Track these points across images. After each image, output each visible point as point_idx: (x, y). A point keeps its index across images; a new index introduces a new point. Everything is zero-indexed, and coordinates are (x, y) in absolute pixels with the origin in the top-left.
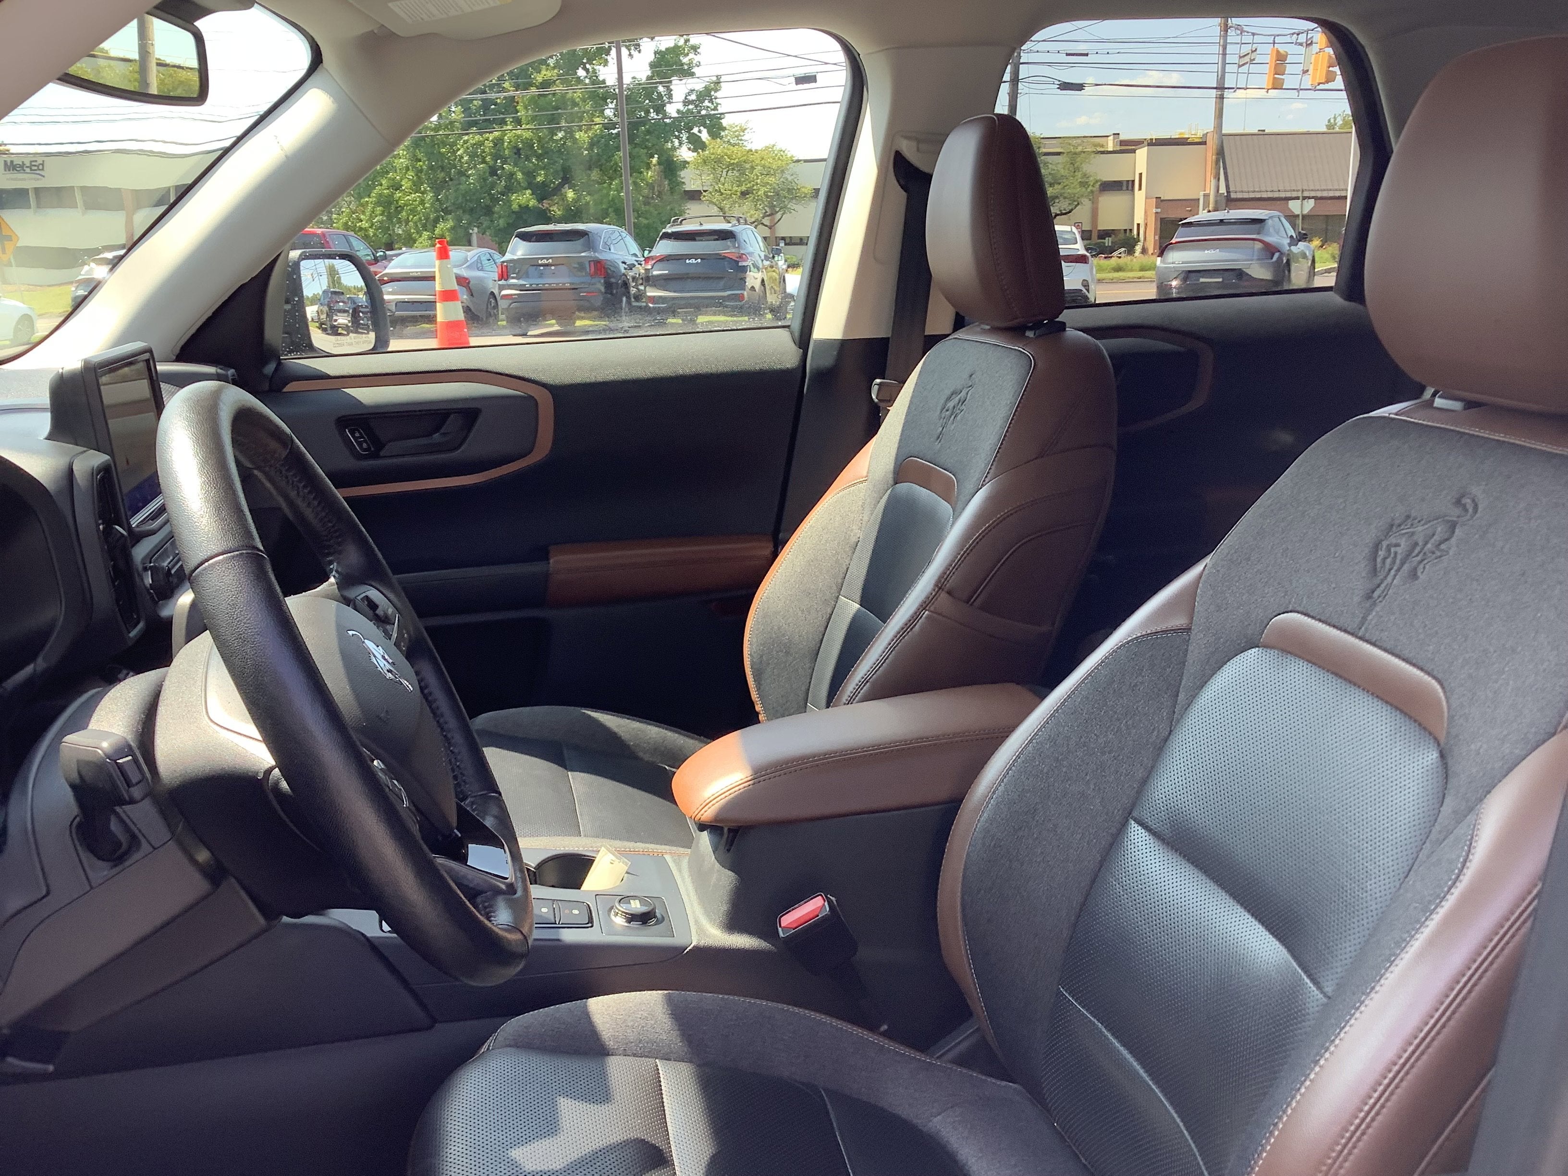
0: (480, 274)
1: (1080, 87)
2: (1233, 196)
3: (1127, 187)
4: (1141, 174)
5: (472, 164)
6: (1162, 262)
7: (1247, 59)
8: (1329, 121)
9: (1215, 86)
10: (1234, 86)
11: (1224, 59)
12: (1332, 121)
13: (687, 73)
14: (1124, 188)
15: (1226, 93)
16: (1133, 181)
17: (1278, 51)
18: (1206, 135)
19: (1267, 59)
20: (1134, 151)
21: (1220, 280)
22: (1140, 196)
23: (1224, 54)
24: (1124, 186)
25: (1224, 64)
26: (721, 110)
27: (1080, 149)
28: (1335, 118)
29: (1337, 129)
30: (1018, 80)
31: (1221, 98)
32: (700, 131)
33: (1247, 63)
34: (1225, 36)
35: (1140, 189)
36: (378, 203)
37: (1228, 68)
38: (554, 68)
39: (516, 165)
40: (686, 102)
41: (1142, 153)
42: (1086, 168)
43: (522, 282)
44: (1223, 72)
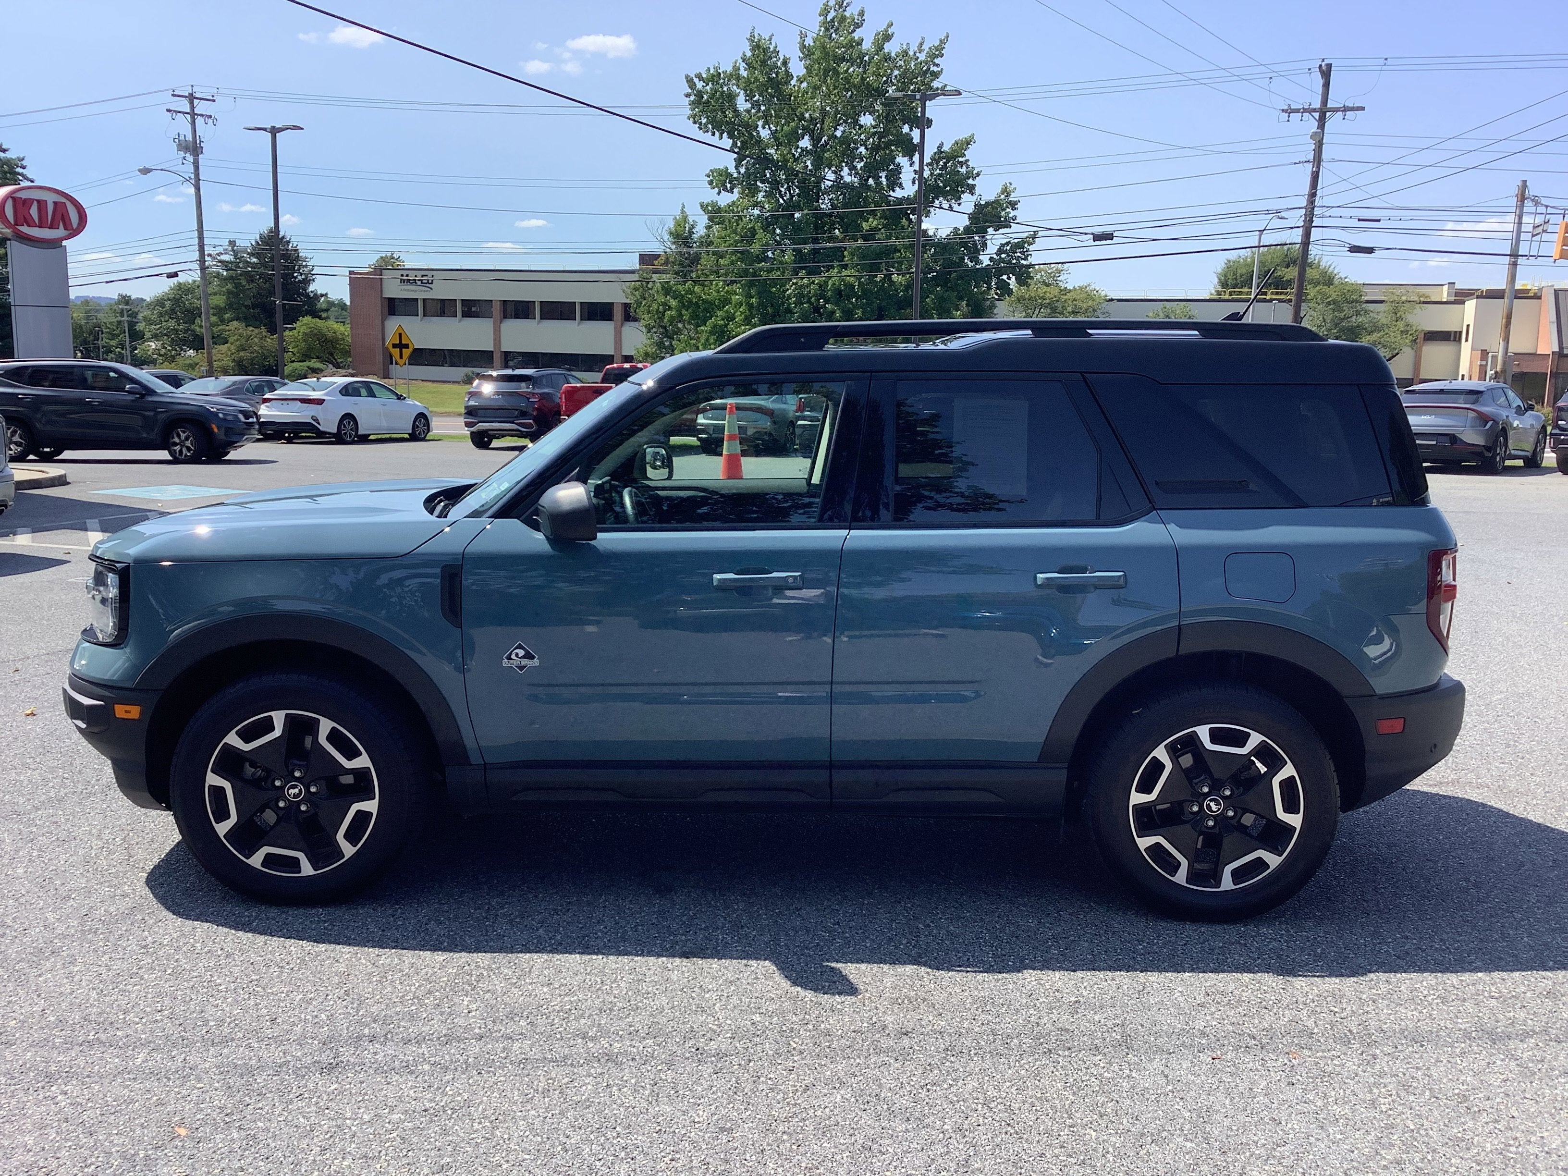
0: (783, 406)
1: (1370, 250)
3: (1455, 337)
4: (1468, 326)
5: (799, 303)
7: (1540, 230)
9: (1509, 253)
10: (1527, 254)
11: (1519, 229)
13: (1002, 223)
14: (1452, 338)
15: (1520, 261)
16: (1461, 333)
18: (1541, 289)
19: (1557, 229)
20: (1463, 303)
21: (1434, 443)
22: (1466, 348)
23: (1520, 223)
24: (1452, 337)
25: (1519, 232)
26: (1032, 260)
27: (1404, 298)
30: (1309, 244)
31: (1515, 264)
32: (1009, 278)
34: (1522, 206)
35: (1467, 340)
36: (712, 333)
37: (1523, 236)
38: (880, 218)
39: (837, 304)
40: (1000, 251)
41: (1471, 305)
42: (1410, 318)
43: (814, 414)
44: (1518, 240)
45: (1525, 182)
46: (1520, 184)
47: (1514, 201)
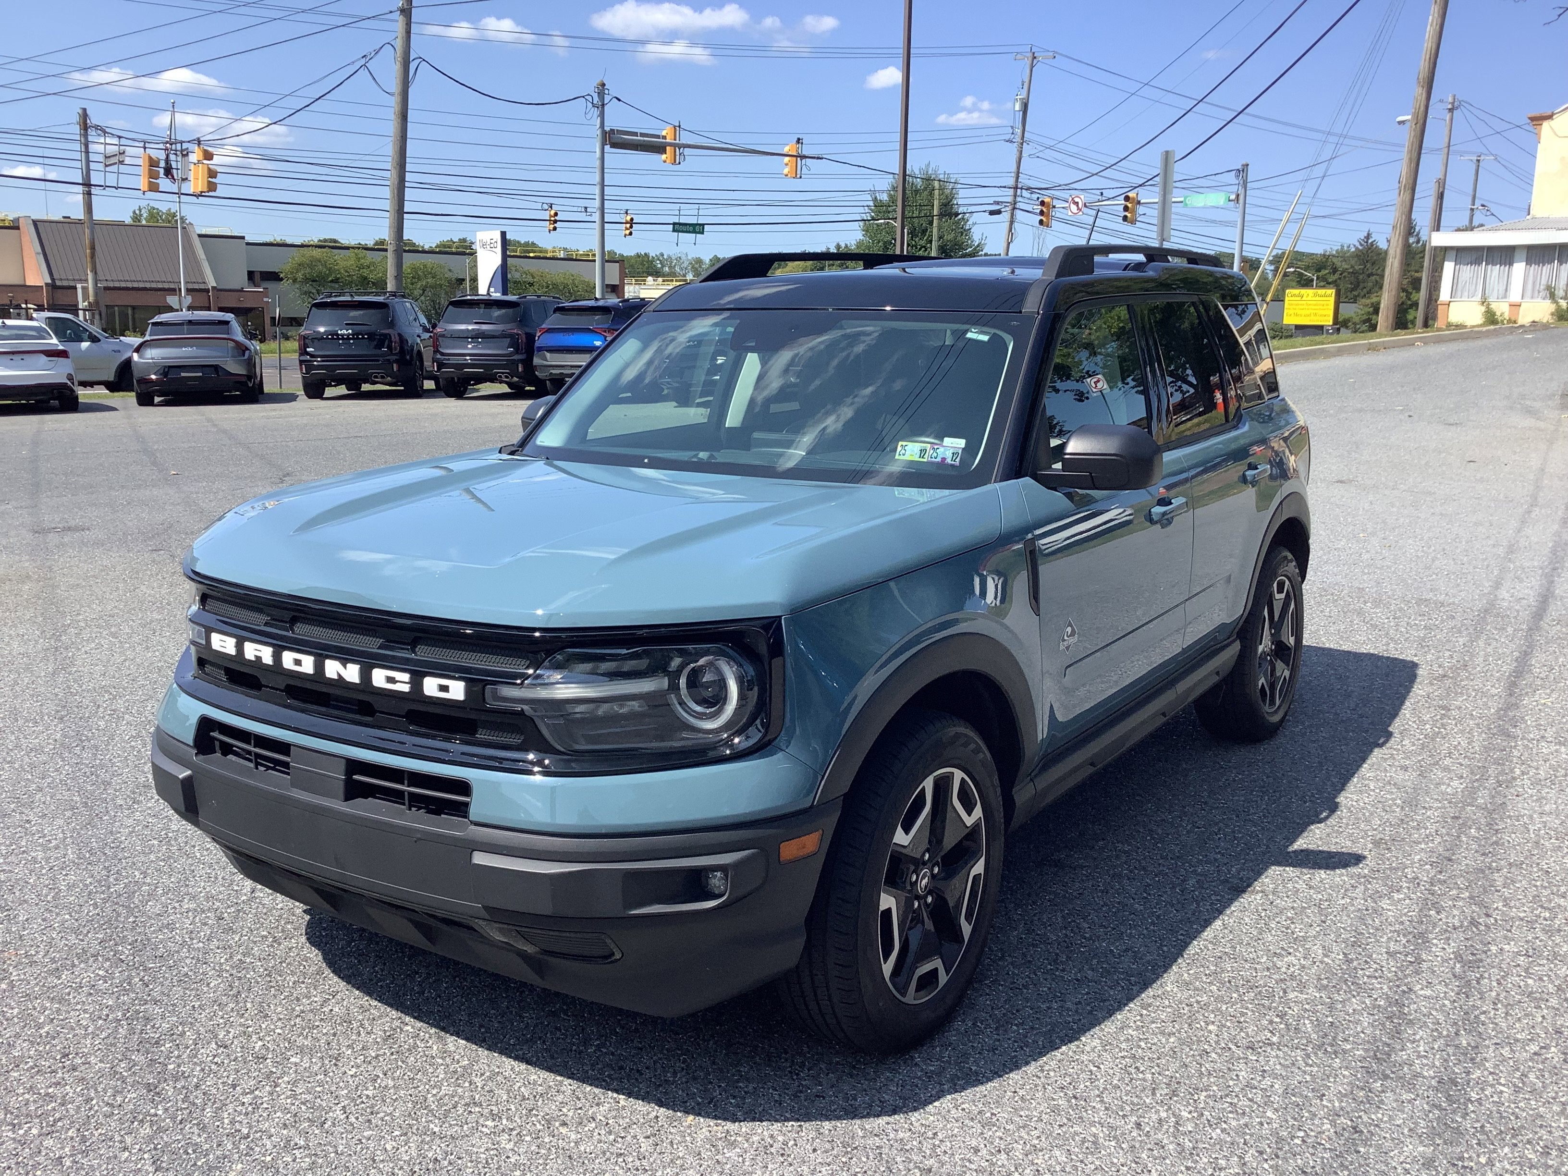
2: (58, 283)
6: (140, 357)
7: (113, 160)
8: (134, 212)
9: (81, 182)
11: (87, 158)
12: (137, 212)
15: (94, 190)
17: (150, 158)
18: (18, 219)
19: (138, 161)
21: (201, 374)
23: (87, 152)
25: (88, 161)
28: (140, 210)
29: (144, 222)
31: (89, 194)
33: (115, 163)
34: (86, 135)
37: (93, 166)
44: (88, 170)
45: (85, 110)
46: (80, 111)
47: (77, 129)
